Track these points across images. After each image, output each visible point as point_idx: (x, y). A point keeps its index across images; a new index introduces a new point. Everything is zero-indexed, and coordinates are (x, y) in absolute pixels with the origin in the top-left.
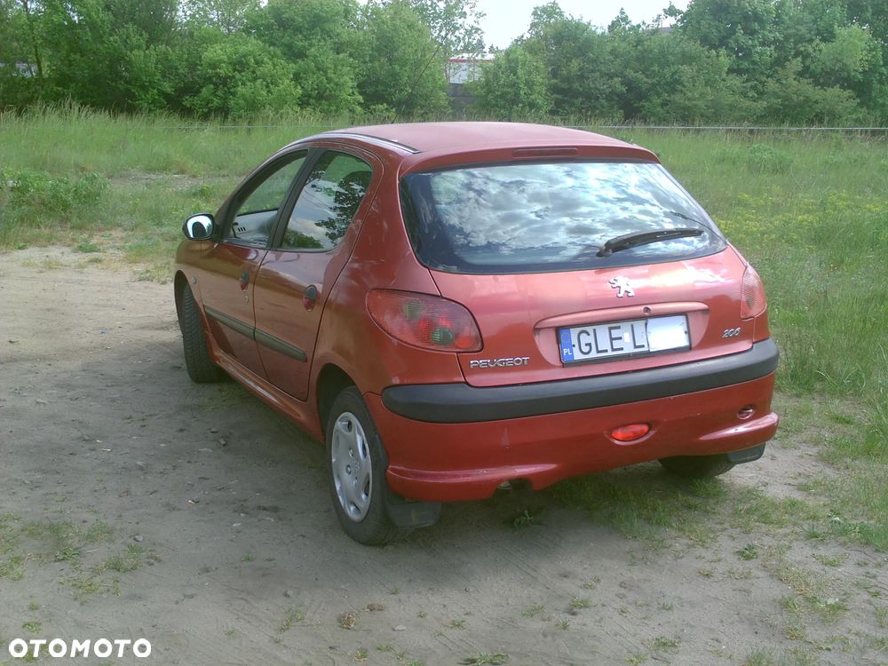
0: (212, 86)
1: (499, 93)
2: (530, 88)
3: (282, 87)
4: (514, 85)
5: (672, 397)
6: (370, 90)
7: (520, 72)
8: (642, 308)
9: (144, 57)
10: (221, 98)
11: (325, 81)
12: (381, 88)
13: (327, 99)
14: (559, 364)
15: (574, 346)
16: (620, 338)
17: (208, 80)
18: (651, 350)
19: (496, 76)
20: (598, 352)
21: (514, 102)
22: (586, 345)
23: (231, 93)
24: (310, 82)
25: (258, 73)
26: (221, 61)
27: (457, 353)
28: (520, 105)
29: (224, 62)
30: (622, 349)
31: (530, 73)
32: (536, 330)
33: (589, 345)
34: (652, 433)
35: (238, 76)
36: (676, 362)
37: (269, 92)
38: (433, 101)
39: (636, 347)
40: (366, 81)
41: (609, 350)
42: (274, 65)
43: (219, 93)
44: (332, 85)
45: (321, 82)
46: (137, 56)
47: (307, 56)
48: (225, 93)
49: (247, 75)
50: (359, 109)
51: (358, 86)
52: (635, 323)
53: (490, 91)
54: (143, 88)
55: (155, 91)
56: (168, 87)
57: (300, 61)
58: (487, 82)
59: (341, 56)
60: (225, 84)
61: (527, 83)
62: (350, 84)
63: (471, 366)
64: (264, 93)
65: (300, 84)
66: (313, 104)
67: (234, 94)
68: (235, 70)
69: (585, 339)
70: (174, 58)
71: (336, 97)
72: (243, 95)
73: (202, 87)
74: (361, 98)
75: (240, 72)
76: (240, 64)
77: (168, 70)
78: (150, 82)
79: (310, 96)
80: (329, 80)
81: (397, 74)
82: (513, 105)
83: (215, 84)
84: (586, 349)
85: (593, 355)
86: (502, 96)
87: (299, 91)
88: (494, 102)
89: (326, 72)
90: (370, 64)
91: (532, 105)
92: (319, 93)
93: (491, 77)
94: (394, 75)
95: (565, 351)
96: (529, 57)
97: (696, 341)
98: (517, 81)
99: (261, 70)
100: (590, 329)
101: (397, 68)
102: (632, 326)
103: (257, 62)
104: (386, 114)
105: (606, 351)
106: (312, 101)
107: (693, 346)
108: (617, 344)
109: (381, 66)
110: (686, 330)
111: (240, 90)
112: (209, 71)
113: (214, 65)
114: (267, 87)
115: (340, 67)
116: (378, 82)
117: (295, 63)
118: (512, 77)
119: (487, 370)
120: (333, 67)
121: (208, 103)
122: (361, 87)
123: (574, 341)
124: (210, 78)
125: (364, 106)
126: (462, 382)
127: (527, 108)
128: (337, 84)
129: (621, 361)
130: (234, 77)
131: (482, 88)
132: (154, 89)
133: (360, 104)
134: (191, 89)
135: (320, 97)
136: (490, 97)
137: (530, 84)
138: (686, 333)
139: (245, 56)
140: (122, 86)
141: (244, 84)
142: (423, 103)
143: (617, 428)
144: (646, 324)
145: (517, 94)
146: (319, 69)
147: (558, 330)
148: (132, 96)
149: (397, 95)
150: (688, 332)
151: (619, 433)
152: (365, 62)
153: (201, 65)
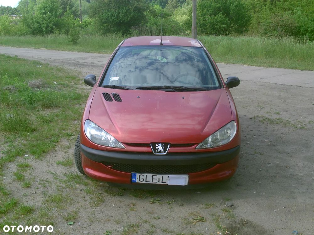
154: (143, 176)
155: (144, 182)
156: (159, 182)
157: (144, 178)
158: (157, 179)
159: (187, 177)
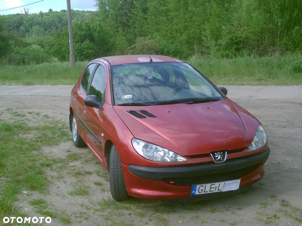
154: (203, 186)
155: (203, 193)
156: (215, 190)
157: (203, 188)
158: (214, 188)
159: (239, 181)
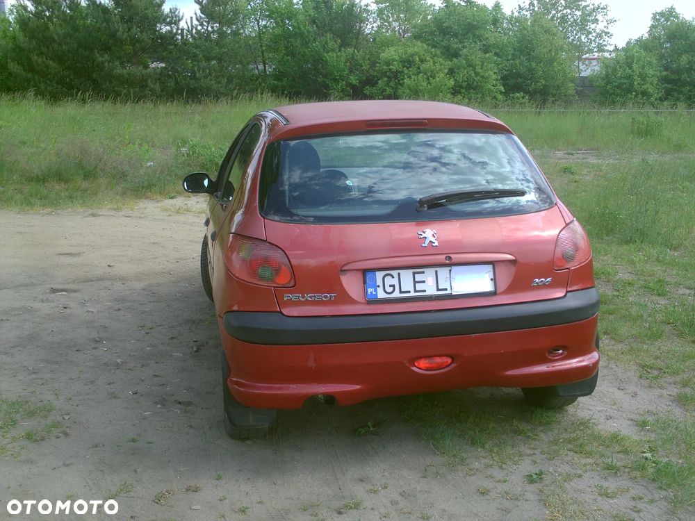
0: (386, 79)
1: (616, 84)
2: (643, 79)
3: (438, 79)
4: (629, 77)
5: (473, 335)
6: (512, 82)
7: (635, 66)
8: (444, 256)
9: (337, 58)
10: (392, 88)
11: (473, 75)
12: (520, 80)
13: (475, 89)
14: (363, 301)
15: (379, 286)
16: (424, 282)
17: (384, 74)
18: (453, 293)
19: (615, 69)
20: (401, 292)
21: (629, 91)
22: (390, 286)
23: (400, 84)
24: (462, 75)
25: (422, 69)
26: (394, 60)
27: (275, 287)
28: (634, 93)
29: (396, 61)
30: (425, 291)
31: (643, 67)
32: (343, 271)
33: (393, 286)
34: (454, 365)
35: (406, 71)
36: (479, 305)
37: (429, 83)
38: (563, 91)
39: (438, 290)
40: (509, 75)
41: (412, 291)
42: (434, 63)
43: (392, 84)
44: (479, 78)
45: (470, 75)
46: (330, 57)
47: (460, 56)
48: (396, 84)
49: (413, 70)
50: (500, 97)
51: (502, 78)
52: (438, 269)
53: (608, 83)
54: (335, 80)
55: (344, 83)
56: (353, 80)
57: (455, 59)
58: (607, 76)
59: (487, 55)
60: (396, 78)
61: (641, 75)
62: (494, 77)
63: (285, 299)
64: (425, 84)
65: (454, 77)
66: (464, 93)
67: (402, 85)
68: (404, 66)
69: (389, 281)
70: (359, 57)
71: (482, 87)
72: (408, 85)
73: (379, 80)
74: (502, 88)
75: (408, 68)
76: (408, 62)
77: (354, 66)
78: (340, 76)
79: (461, 87)
80: (477, 74)
81: (534, 69)
82: (627, 93)
83: (388, 77)
84: (389, 289)
85: (397, 294)
86: (619, 87)
87: (452, 82)
88: (611, 91)
89: (474, 68)
90: (511, 62)
91: (644, 93)
92: (468, 84)
93: (610, 71)
94: (531, 70)
95: (370, 290)
96: (644, 54)
97: (502, 288)
98: (632, 74)
99: (424, 66)
100: (395, 273)
101: (534, 64)
102: (436, 272)
103: (422, 61)
104: (522, 101)
105: (409, 292)
106: (463, 90)
107: (498, 292)
108: (419, 287)
109: (521, 64)
110: (492, 277)
111: (406, 81)
112: (385, 67)
113: (388, 63)
114: (428, 79)
115: (485, 64)
116: (519, 75)
117: (451, 61)
118: (628, 70)
119: (299, 303)
120: (480, 63)
121: (383, 92)
122: (504, 79)
123: (379, 282)
124: (385, 73)
125: (506, 94)
126: (278, 312)
127: (640, 96)
128: (483, 77)
129: (424, 301)
130: (403, 72)
131: (603, 79)
132: (343, 81)
133: (501, 93)
134: (371, 82)
135: (469, 87)
136: (608, 87)
137: (643, 77)
138: (492, 280)
139: (412, 56)
140: (320, 79)
141: (410, 77)
142: (554, 92)
143: (420, 358)
144: (450, 271)
145: (631, 85)
146: (469, 66)
147: (365, 272)
148: (327, 87)
149: (533, 86)
150: (494, 280)
151: (423, 363)
152: (508, 60)
153: (380, 63)
